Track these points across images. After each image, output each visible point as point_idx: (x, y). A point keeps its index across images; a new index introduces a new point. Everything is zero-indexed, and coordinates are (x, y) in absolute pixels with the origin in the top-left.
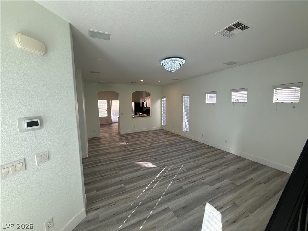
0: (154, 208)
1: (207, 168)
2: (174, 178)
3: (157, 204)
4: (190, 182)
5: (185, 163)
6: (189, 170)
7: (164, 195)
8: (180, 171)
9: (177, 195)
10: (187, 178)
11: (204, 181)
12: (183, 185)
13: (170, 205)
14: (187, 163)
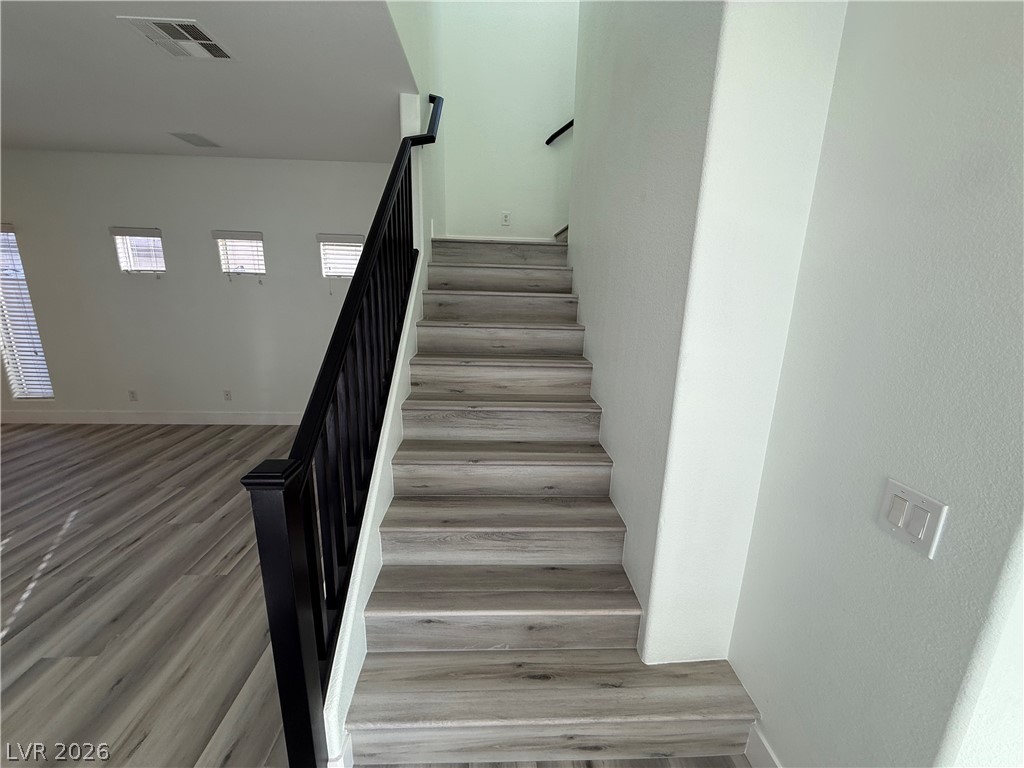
1: (175, 487)
2: (41, 568)
4: (120, 549)
6: (100, 520)
8: (63, 538)
9: (76, 604)
11: (173, 522)
12: (91, 570)
13: (42, 651)
14: (91, 500)
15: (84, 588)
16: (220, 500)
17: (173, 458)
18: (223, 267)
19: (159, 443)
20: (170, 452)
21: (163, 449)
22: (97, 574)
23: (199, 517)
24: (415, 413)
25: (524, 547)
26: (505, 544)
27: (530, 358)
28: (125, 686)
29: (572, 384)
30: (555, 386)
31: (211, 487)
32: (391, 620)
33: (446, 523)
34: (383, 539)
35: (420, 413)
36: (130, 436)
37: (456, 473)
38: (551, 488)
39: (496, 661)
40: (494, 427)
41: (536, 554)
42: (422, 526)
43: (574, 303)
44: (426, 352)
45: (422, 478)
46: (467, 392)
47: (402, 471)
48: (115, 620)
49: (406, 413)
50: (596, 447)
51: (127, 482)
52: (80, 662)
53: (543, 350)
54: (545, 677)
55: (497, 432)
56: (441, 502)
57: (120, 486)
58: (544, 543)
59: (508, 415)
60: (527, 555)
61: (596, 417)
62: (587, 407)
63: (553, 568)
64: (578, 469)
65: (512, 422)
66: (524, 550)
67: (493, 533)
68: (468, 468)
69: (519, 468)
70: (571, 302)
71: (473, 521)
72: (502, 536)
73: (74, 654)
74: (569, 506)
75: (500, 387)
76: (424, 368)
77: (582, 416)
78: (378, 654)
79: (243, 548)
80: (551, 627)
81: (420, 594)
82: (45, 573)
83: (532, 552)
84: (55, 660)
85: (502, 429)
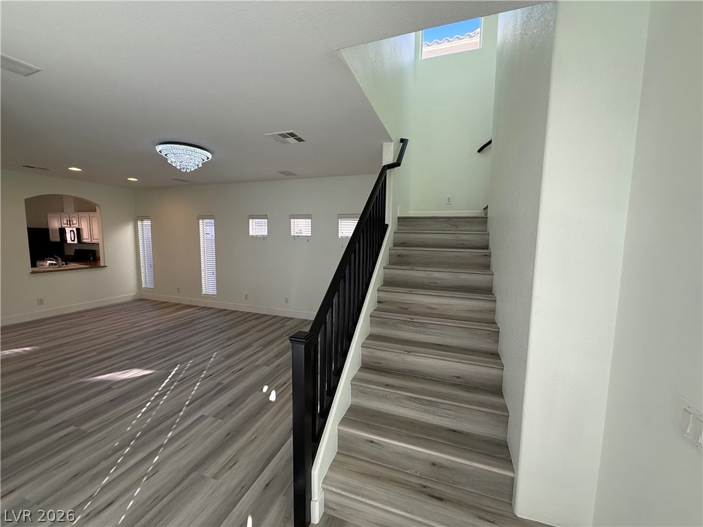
0: (174, 427)
1: (259, 346)
2: (203, 376)
3: (178, 420)
4: (234, 373)
5: (219, 350)
6: (228, 357)
7: (188, 405)
8: (211, 364)
9: (215, 394)
10: (227, 369)
11: (256, 364)
12: (223, 380)
13: (203, 412)
14: (224, 347)
15: (219, 387)
16: (277, 356)
17: (258, 331)
18: (292, 233)
19: (254, 322)
20: (258, 328)
21: (256, 326)
22: (225, 382)
23: (267, 363)
24: (377, 319)
25: (436, 412)
26: (423, 407)
27: (454, 291)
28: (231, 436)
29: (481, 311)
30: (469, 311)
31: (275, 349)
32: (351, 435)
33: (387, 386)
34: (352, 389)
35: (380, 319)
36: (242, 318)
37: (397, 358)
38: (458, 377)
39: (410, 480)
40: (424, 333)
41: (443, 418)
42: (373, 385)
43: (488, 256)
44: (388, 283)
45: (377, 358)
46: (410, 310)
47: (367, 351)
48: (229, 405)
49: (372, 318)
50: (495, 355)
51: (239, 340)
52: (216, 420)
53: (463, 287)
54: (440, 499)
55: (425, 336)
56: (387, 374)
57: (237, 341)
58: (449, 412)
59: (433, 326)
60: (436, 417)
61: (495, 335)
62: (489, 327)
63: (454, 431)
64: (479, 367)
65: (436, 331)
66: (435, 413)
67: (416, 398)
68: (405, 356)
69: (436, 361)
70: (486, 255)
71: (404, 388)
72: (421, 401)
73: (213, 417)
74: (470, 392)
76: (385, 293)
77: (485, 332)
78: (343, 454)
79: (285, 383)
80: (448, 468)
81: (368, 424)
82: (203, 379)
83: (441, 416)
84: (207, 417)
85: (429, 335)
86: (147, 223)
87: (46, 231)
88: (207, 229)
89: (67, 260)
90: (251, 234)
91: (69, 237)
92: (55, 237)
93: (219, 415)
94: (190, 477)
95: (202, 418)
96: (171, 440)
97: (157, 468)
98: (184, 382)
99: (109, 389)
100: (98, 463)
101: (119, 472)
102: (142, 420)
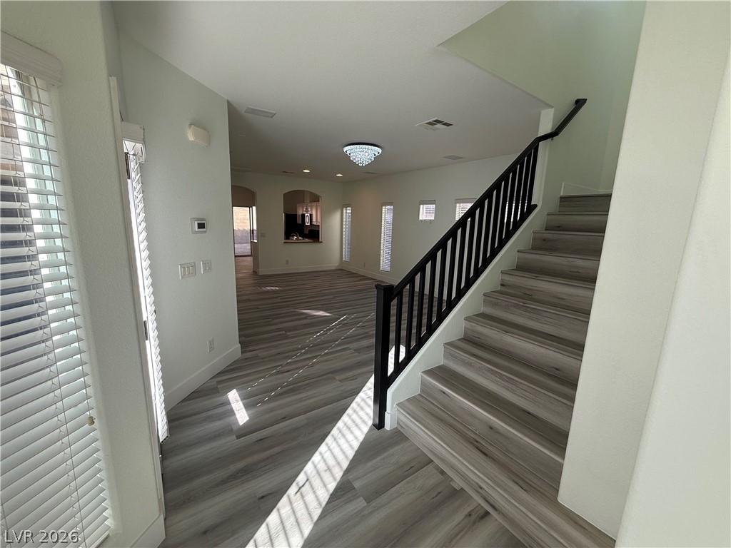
0: (330, 348)
2: (358, 325)
3: (333, 346)
7: (342, 339)
9: (362, 338)
13: (350, 346)
15: (366, 335)
18: (456, 217)
24: (490, 299)
26: (502, 382)
32: (430, 383)
34: (445, 351)
35: (493, 299)
37: (495, 335)
38: (557, 369)
39: (468, 432)
40: (536, 320)
41: (520, 399)
42: (462, 351)
44: (521, 268)
46: (533, 296)
47: (468, 324)
52: (354, 353)
54: (485, 454)
55: (538, 324)
56: (482, 349)
58: (527, 394)
63: (529, 413)
65: (551, 320)
66: (513, 391)
67: (496, 372)
68: (504, 336)
69: (535, 346)
72: (501, 377)
73: (354, 350)
74: (563, 385)
75: (559, 298)
76: (508, 276)
78: (422, 396)
80: (502, 435)
82: (358, 327)
83: (519, 396)
84: (350, 349)
85: (543, 323)
86: (349, 210)
87: (295, 216)
88: (387, 215)
89: (304, 236)
90: (421, 218)
91: (307, 220)
92: (299, 221)
93: (358, 350)
94: (329, 375)
95: (348, 349)
96: (326, 354)
97: (314, 364)
98: (345, 325)
99: (305, 318)
100: (289, 352)
101: (297, 359)
102: (316, 339)
